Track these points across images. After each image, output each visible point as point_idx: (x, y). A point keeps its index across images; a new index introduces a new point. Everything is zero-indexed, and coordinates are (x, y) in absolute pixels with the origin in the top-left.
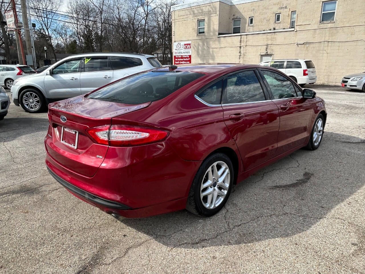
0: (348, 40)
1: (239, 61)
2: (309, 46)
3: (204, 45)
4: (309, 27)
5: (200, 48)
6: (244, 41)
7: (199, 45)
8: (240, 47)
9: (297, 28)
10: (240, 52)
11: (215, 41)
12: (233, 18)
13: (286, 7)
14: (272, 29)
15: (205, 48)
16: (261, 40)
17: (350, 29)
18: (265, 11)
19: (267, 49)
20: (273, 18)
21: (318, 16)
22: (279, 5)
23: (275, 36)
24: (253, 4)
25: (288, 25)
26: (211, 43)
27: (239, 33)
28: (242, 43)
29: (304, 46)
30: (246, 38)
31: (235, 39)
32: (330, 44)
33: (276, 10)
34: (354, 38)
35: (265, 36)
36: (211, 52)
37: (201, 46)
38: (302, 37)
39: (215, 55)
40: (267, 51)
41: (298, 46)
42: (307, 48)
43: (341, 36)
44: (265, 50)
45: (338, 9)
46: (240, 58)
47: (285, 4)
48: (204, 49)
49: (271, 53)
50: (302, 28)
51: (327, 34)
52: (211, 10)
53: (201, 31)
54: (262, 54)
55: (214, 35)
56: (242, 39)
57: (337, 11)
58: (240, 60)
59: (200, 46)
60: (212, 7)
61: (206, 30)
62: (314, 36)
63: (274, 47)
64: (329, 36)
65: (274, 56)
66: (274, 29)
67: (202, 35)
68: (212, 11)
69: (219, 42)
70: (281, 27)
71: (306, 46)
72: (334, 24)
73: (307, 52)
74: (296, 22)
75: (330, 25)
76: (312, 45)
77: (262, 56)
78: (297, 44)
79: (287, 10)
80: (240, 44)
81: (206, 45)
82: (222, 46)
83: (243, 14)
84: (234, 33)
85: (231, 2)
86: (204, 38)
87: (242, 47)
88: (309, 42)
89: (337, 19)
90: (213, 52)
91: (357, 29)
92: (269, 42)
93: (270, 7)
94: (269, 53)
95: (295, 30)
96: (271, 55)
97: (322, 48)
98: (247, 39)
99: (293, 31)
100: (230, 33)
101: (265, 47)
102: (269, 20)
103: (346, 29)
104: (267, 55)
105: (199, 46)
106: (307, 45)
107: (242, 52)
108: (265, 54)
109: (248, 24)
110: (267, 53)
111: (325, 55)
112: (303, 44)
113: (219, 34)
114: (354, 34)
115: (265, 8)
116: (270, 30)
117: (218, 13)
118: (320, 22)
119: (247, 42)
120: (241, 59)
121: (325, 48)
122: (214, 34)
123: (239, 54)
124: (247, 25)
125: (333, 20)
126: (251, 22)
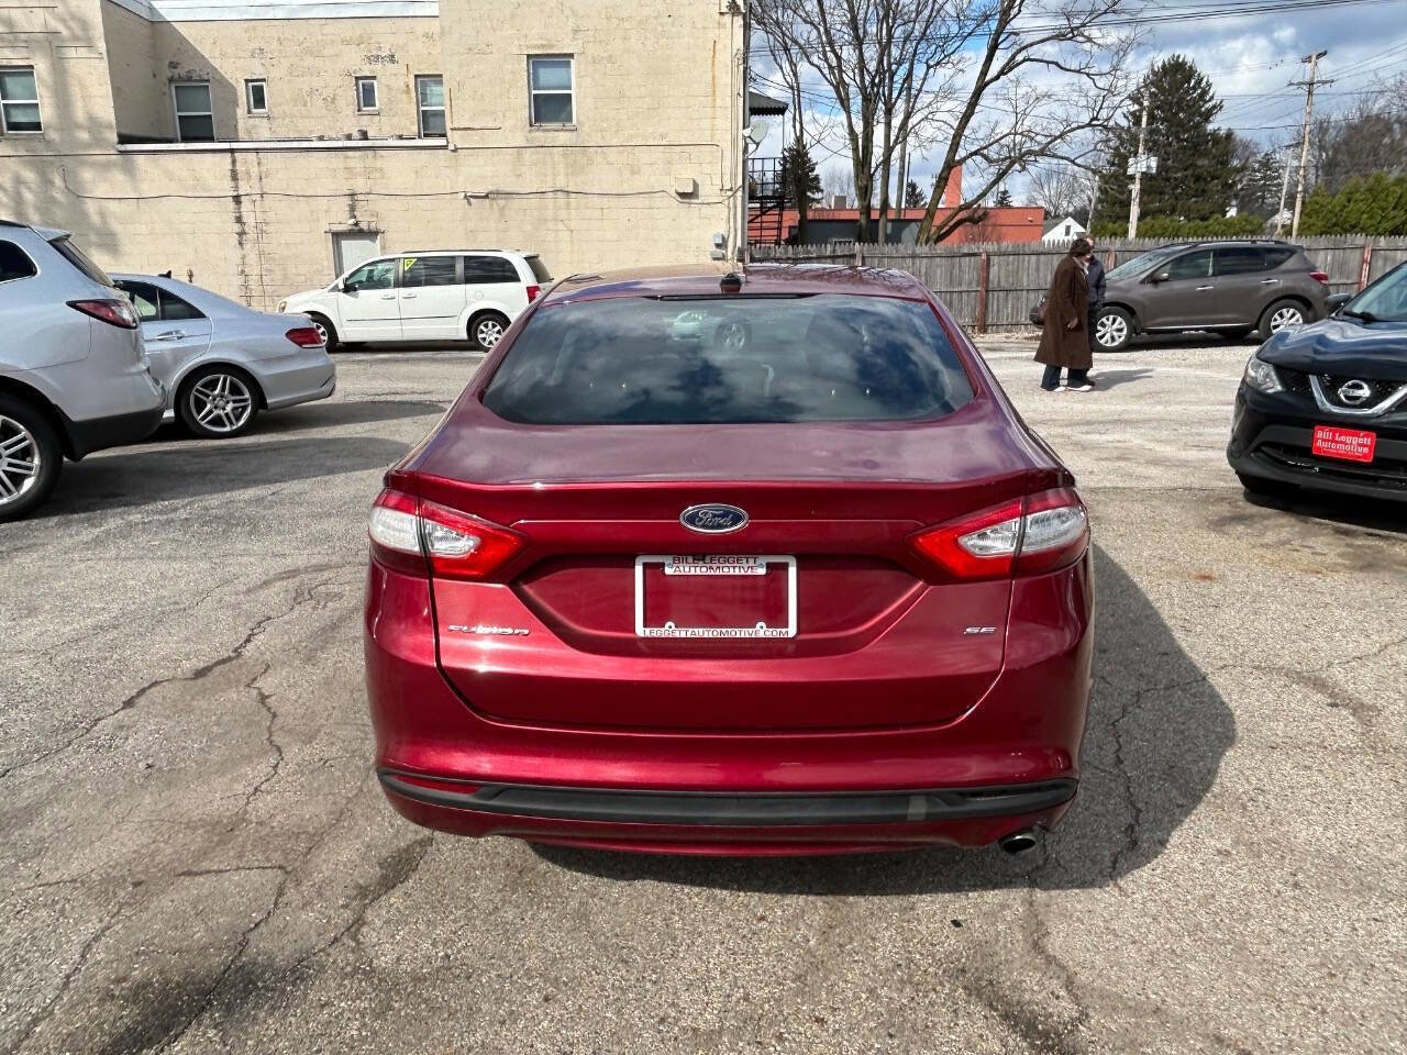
0: (626, 189)
1: (240, 256)
2: (506, 205)
3: (47, 182)
4: (494, 139)
5: (28, 196)
6: (248, 173)
7: (18, 181)
8: (237, 199)
9: (455, 139)
10: (239, 220)
11: (106, 166)
12: (170, 75)
13: (393, 56)
14: (356, 134)
15: (59, 196)
16: (324, 174)
17: (626, 154)
18: (309, 61)
19: (352, 209)
20: (350, 95)
21: (520, 103)
22: (362, 46)
23: (379, 164)
24: (255, 29)
25: (412, 124)
26: (87, 175)
27: (211, 139)
28: (241, 183)
29: (491, 205)
30: (259, 164)
31: (204, 167)
32: (573, 199)
33: (355, 62)
34: (639, 184)
35: (336, 160)
36: (95, 219)
37: (32, 185)
38: (480, 172)
39: (116, 227)
40: (355, 217)
41: (469, 203)
42: (502, 209)
43: (602, 176)
44: (347, 215)
45: (579, 86)
46: (240, 243)
47: (388, 47)
48: (53, 200)
49: (373, 226)
50: (473, 139)
51: (561, 168)
52: (60, 27)
53: (19, 117)
54: (337, 228)
55: (98, 141)
56: (238, 167)
57: (577, 94)
58: (243, 252)
59: (29, 189)
60: (67, 17)
61: (46, 114)
62: (518, 172)
63: (380, 205)
64: (567, 175)
65: (387, 235)
66: (364, 136)
67: (30, 138)
68: (65, 32)
69: (130, 171)
70: (387, 130)
71: (498, 205)
72: (575, 133)
73: (502, 226)
74: (447, 114)
75: (563, 138)
76: (515, 203)
77: (338, 236)
78: (466, 197)
79: (399, 68)
80: (232, 184)
81: (58, 181)
82: (147, 189)
83: (216, 63)
84: (185, 139)
85: (151, 9)
86: (41, 149)
87: (243, 198)
88: (503, 188)
89: (582, 118)
90: (102, 215)
91: (644, 156)
92: (360, 185)
93: (328, 51)
94: (364, 226)
95: (451, 147)
96: (372, 234)
97: (550, 213)
98: (264, 169)
99: (444, 147)
100: (170, 136)
101: (348, 201)
102: (334, 99)
103: (612, 154)
104: (357, 233)
105: (22, 186)
106: (502, 202)
107: (249, 218)
108: (350, 228)
109: (246, 108)
110: (356, 224)
111: (565, 235)
112: (486, 197)
113: (124, 139)
114: (638, 173)
115: (309, 52)
116: (349, 137)
117: (102, 46)
118: (531, 125)
119: (264, 180)
120: (248, 246)
121: (563, 214)
122: (95, 138)
123: (237, 228)
124: (241, 111)
125: (571, 120)
126: (259, 101)
